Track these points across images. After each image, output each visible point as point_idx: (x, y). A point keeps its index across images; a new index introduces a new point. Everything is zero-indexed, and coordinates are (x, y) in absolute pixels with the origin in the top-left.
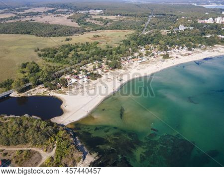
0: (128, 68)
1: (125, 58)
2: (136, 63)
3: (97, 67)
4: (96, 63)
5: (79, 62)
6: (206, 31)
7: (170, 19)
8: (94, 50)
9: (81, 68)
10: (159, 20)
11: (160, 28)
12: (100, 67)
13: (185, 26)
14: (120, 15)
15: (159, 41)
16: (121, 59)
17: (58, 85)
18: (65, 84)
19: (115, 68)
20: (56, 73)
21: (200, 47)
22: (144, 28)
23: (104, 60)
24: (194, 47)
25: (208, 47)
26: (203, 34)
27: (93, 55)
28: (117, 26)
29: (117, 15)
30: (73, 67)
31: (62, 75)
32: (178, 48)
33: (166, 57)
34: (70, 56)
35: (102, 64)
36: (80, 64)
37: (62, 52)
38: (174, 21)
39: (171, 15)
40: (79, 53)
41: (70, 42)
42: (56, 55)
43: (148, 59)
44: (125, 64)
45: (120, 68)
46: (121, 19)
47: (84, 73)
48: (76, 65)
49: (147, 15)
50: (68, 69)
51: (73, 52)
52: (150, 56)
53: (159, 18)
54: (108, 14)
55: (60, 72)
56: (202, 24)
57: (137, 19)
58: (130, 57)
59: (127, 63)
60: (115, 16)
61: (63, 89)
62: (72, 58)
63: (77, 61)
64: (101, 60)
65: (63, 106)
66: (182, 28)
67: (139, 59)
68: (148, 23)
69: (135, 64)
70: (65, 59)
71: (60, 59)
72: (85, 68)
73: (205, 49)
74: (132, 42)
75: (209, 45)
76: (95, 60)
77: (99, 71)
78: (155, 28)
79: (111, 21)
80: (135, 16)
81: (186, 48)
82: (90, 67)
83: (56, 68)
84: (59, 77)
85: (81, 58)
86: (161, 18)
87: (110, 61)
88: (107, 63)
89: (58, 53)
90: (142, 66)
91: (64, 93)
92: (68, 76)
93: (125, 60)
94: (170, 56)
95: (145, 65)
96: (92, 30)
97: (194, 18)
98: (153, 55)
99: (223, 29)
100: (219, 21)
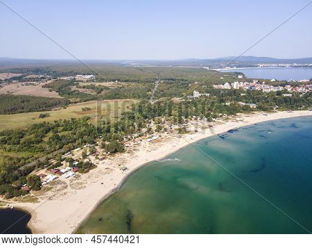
0: (134, 150)
1: (129, 137)
2: (145, 143)
3: (88, 153)
4: (87, 147)
5: (60, 148)
6: (224, 98)
7: (182, 84)
8: (83, 129)
9: (63, 157)
10: (169, 86)
11: (171, 95)
12: (93, 152)
13: (200, 92)
14: (119, 80)
15: (171, 112)
16: (123, 139)
17: (25, 187)
18: (37, 184)
19: (116, 151)
20: (22, 168)
21: (221, 116)
22: (151, 95)
23: (99, 142)
24: (215, 117)
25: (230, 117)
26: (222, 101)
27: (82, 135)
28: (115, 95)
29: (114, 81)
30: (50, 156)
31: (31, 171)
32: (196, 119)
33: (183, 131)
34: (46, 139)
35: (97, 147)
36: (63, 150)
37: (32, 135)
38: (187, 87)
39: (182, 80)
40: (60, 134)
41: (46, 120)
42: (22, 141)
43: (160, 136)
44: (129, 145)
45: (123, 151)
46: (120, 86)
47: (68, 164)
48: (55, 153)
49: (152, 80)
50: (42, 159)
51: (51, 134)
52: (163, 132)
53: (168, 83)
54: (102, 80)
55: (29, 165)
56: (219, 90)
57: (141, 86)
58: (136, 135)
59: (132, 143)
60: (112, 83)
61: (32, 193)
62: (49, 143)
63: (58, 147)
64: (94, 143)
65: (32, 224)
66: (196, 94)
67: (148, 136)
68: (155, 89)
69: (143, 143)
70: (38, 146)
71: (29, 145)
72: (70, 156)
73: (227, 119)
74: (137, 115)
75: (231, 114)
76: (85, 142)
77: (92, 159)
78: (164, 95)
79: (106, 88)
80: (138, 81)
81: (206, 119)
82: (77, 154)
83: (22, 161)
84: (26, 175)
85: (63, 141)
86: (171, 83)
87: (107, 143)
88: (103, 146)
89: (27, 137)
90: (152, 146)
91: (34, 200)
92: (42, 172)
93: (130, 140)
94: (188, 129)
95: (157, 144)
96: (80, 101)
97: (209, 83)
98: (165, 130)
99: (242, 95)
100: (236, 85)
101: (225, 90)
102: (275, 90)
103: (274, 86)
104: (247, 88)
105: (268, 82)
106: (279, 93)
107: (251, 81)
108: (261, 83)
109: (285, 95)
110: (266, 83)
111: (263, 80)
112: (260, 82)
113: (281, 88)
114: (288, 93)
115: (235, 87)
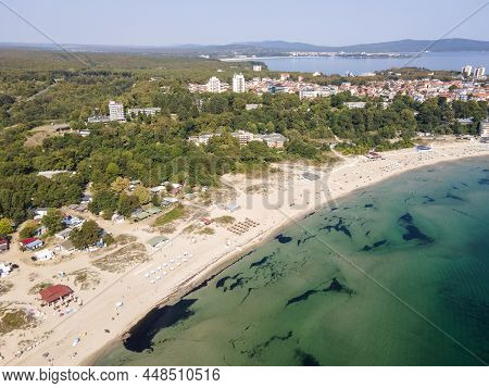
99: (249, 107)
100: (239, 84)
101: (206, 95)
102: (325, 92)
103: (321, 84)
104: (265, 90)
105: (308, 78)
106: (336, 101)
107: (276, 75)
108: (296, 80)
109: (351, 105)
110: (306, 80)
111: (298, 74)
112: (293, 78)
113: (336, 90)
114: (356, 99)
115: (236, 89)
